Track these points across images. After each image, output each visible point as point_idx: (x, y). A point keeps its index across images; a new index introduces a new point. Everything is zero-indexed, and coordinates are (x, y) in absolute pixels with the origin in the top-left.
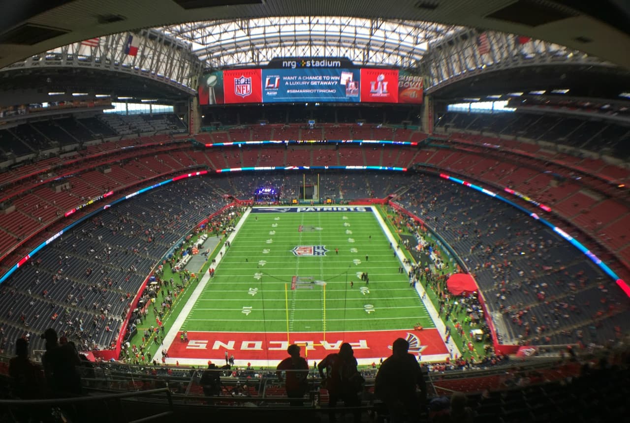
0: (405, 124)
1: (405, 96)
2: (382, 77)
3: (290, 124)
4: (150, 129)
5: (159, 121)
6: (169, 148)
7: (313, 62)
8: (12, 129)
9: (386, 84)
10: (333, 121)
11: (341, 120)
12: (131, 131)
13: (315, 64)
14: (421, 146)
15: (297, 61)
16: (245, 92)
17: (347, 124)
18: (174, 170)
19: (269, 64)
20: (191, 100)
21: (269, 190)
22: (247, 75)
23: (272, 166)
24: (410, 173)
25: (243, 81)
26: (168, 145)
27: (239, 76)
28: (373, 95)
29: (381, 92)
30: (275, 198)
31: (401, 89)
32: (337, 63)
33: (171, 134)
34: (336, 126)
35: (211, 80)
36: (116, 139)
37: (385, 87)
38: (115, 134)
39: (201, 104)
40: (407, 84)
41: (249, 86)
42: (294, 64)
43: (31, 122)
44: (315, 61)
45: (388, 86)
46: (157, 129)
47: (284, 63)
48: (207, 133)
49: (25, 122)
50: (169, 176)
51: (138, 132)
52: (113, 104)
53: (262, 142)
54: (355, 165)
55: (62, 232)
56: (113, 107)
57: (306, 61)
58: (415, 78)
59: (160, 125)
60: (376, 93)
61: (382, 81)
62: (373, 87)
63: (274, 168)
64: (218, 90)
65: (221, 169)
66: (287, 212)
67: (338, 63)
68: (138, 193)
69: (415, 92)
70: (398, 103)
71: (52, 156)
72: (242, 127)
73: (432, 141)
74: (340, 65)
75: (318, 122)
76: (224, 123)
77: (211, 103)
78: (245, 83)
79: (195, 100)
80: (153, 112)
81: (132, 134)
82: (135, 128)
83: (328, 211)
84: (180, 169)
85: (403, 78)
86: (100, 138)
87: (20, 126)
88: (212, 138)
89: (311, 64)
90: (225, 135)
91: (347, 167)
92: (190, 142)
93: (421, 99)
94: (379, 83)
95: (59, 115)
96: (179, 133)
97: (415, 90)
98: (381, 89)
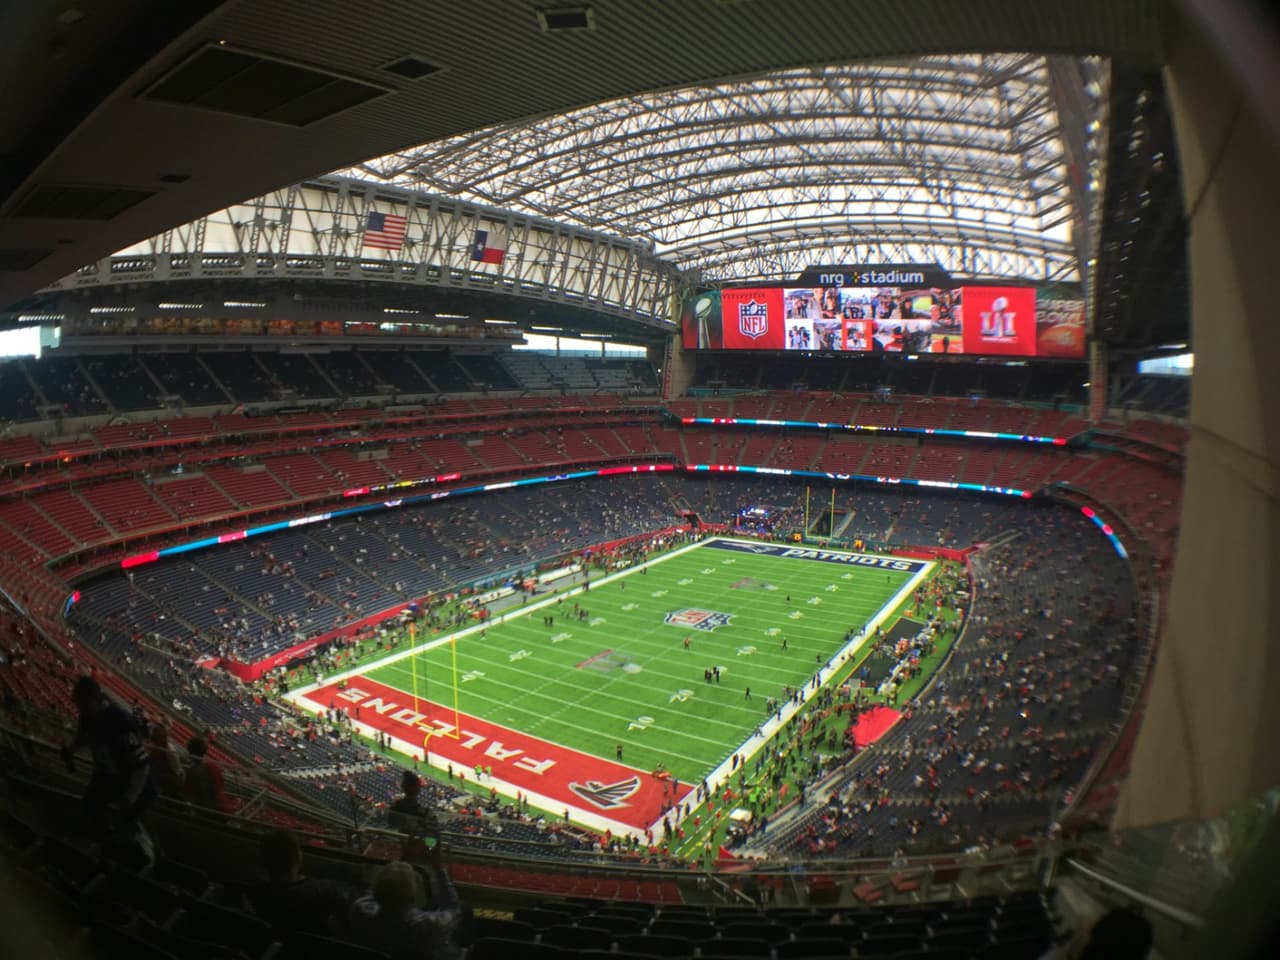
0: (1059, 401)
1: (1048, 341)
2: (1002, 302)
3: (845, 393)
4: (591, 384)
5: (613, 372)
6: (617, 419)
7: (873, 274)
8: (315, 356)
9: (1011, 316)
10: (923, 391)
11: (939, 391)
12: (549, 384)
13: (876, 278)
14: (1074, 447)
15: (845, 274)
16: (757, 328)
17: (947, 398)
18: (608, 456)
19: (800, 278)
20: (671, 340)
21: (762, 512)
22: (760, 299)
23: (785, 468)
24: (1037, 502)
25: (754, 310)
26: (617, 413)
27: (745, 299)
28: (985, 339)
29: (1000, 333)
30: (764, 527)
31: (1043, 327)
32: (916, 275)
33: (627, 396)
34: (927, 400)
35: (703, 305)
36: (516, 394)
37: (1010, 325)
38: (514, 386)
39: (687, 347)
40: (1052, 317)
41: (763, 318)
42: (839, 279)
43: (360, 349)
44: (877, 272)
45: (1016, 321)
46: (602, 383)
47: (822, 276)
48: (694, 399)
49: (348, 349)
50: (591, 465)
51: (563, 387)
52: (526, 336)
53: (783, 423)
54: (936, 480)
55: (328, 516)
56: (525, 342)
57: (860, 274)
58: (1068, 304)
59: (613, 379)
60: (991, 335)
61: (1003, 311)
62: (986, 324)
63: (788, 473)
64: (714, 324)
65: (695, 464)
66: (767, 553)
67: (919, 277)
68: (515, 484)
69: (1068, 333)
70: (1035, 357)
71: (371, 407)
72: (762, 392)
73: (1096, 437)
74: (922, 280)
75: (895, 391)
76: (731, 385)
77: (702, 346)
78: (757, 314)
79: (677, 339)
80: (607, 355)
81: (550, 388)
82: (559, 379)
83: (839, 561)
84: (622, 456)
85: (1045, 303)
86: (484, 390)
87: (333, 353)
88: (700, 408)
89: (870, 277)
90: (726, 404)
91: (921, 483)
92: (660, 412)
93: (1080, 347)
94: (997, 315)
95: (421, 346)
96: (643, 394)
97: (1069, 329)
98: (1001, 327)
